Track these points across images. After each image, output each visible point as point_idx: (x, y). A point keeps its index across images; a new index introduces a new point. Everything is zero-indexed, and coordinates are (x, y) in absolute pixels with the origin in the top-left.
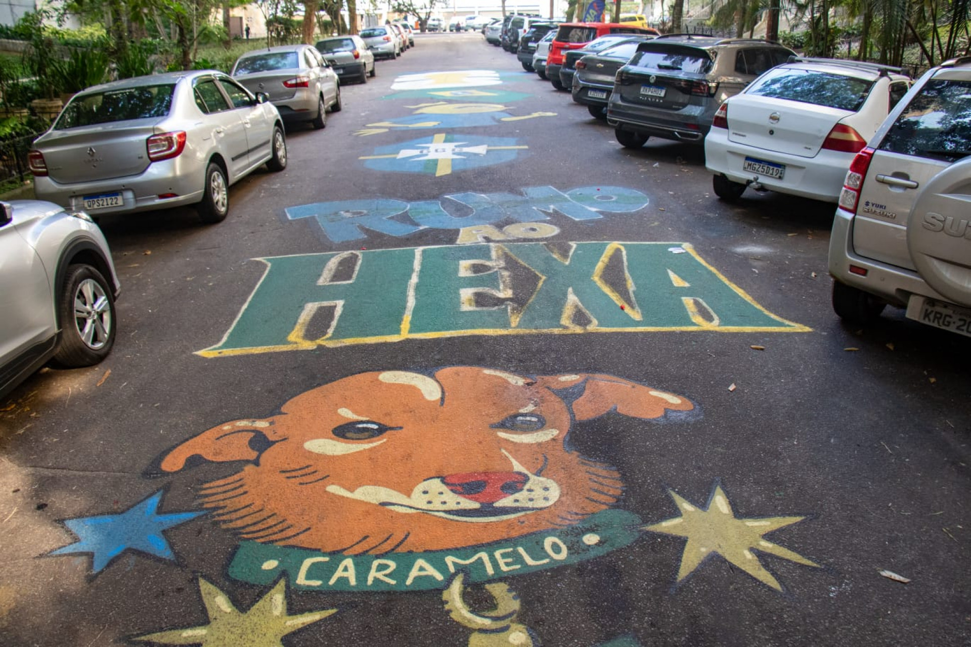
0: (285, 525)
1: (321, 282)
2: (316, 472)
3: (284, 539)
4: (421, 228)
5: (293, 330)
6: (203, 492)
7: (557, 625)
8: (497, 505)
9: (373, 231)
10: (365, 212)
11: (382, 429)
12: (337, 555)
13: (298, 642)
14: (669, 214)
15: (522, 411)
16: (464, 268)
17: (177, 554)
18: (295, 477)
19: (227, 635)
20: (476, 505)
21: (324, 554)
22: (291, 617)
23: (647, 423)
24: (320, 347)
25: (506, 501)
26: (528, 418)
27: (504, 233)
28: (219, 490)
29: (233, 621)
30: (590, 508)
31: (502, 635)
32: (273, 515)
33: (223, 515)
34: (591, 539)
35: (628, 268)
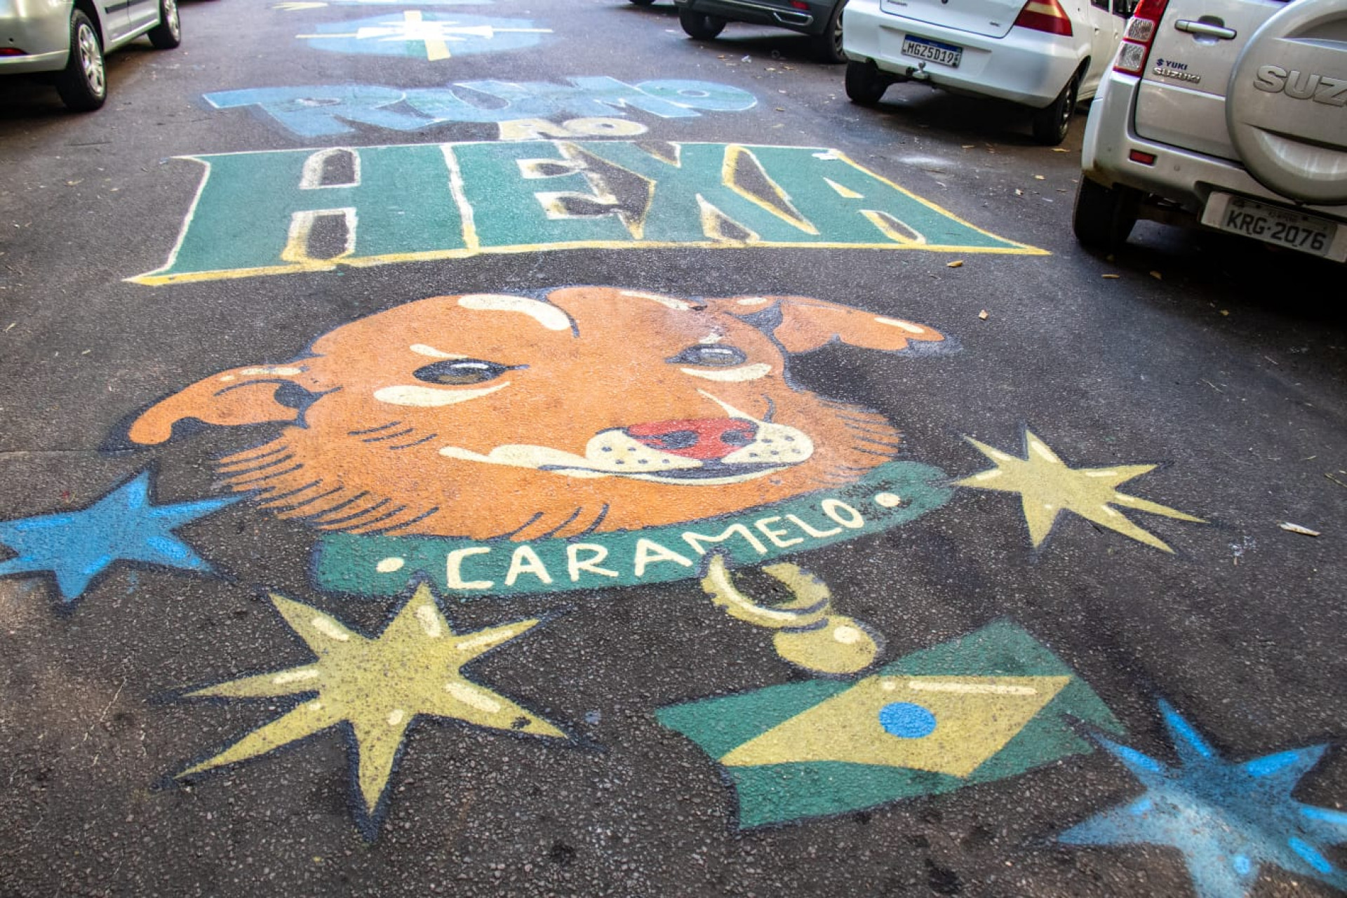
0: (391, 506)
1: (305, 185)
2: (411, 430)
3: (400, 526)
4: (437, 120)
5: (285, 246)
6: (222, 470)
7: (896, 613)
8: (726, 460)
9: (363, 124)
10: (338, 100)
11: (496, 371)
12: (502, 544)
13: (490, 672)
14: (791, 116)
15: (703, 341)
16: (528, 168)
17: (214, 562)
18: (378, 439)
19: (359, 674)
20: (696, 463)
21: (479, 543)
22: (462, 637)
23: (891, 356)
24: (341, 267)
25: (737, 456)
26: (718, 351)
27: (565, 128)
28: (252, 464)
29: (361, 653)
30: (865, 461)
31: (821, 632)
32: (363, 494)
33: (272, 499)
34: (887, 500)
35: (769, 174)
